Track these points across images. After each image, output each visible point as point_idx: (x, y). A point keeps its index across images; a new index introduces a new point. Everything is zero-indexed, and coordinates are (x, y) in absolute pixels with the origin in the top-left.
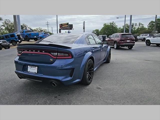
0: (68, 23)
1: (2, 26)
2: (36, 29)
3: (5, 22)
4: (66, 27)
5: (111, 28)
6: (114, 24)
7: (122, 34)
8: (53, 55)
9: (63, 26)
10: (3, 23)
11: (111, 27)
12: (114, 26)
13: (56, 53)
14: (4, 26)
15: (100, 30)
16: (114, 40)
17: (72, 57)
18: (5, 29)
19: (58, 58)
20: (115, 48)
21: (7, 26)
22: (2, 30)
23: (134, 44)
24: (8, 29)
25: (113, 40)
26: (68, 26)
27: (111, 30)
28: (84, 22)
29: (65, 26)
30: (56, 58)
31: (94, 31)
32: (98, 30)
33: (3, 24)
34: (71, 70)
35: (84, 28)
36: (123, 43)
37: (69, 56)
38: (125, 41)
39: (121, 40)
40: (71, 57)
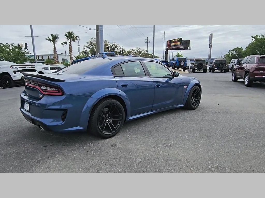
0: (182, 38)
1: (87, 47)
2: (132, 50)
3: (91, 42)
4: (178, 45)
7: (261, 57)
8: (42, 89)
9: (172, 44)
10: (88, 43)
13: (45, 87)
14: (88, 47)
15: (244, 49)
16: (246, 68)
17: (63, 94)
18: (90, 51)
19: (46, 93)
20: (246, 84)
21: (92, 47)
22: (86, 53)
24: (93, 52)
25: (244, 68)
28: (212, 34)
29: (175, 44)
30: (44, 93)
31: (232, 50)
32: (241, 49)
33: (88, 45)
34: (63, 112)
35: (210, 46)
36: (262, 74)
37: (59, 92)
39: (257, 69)
40: (61, 94)
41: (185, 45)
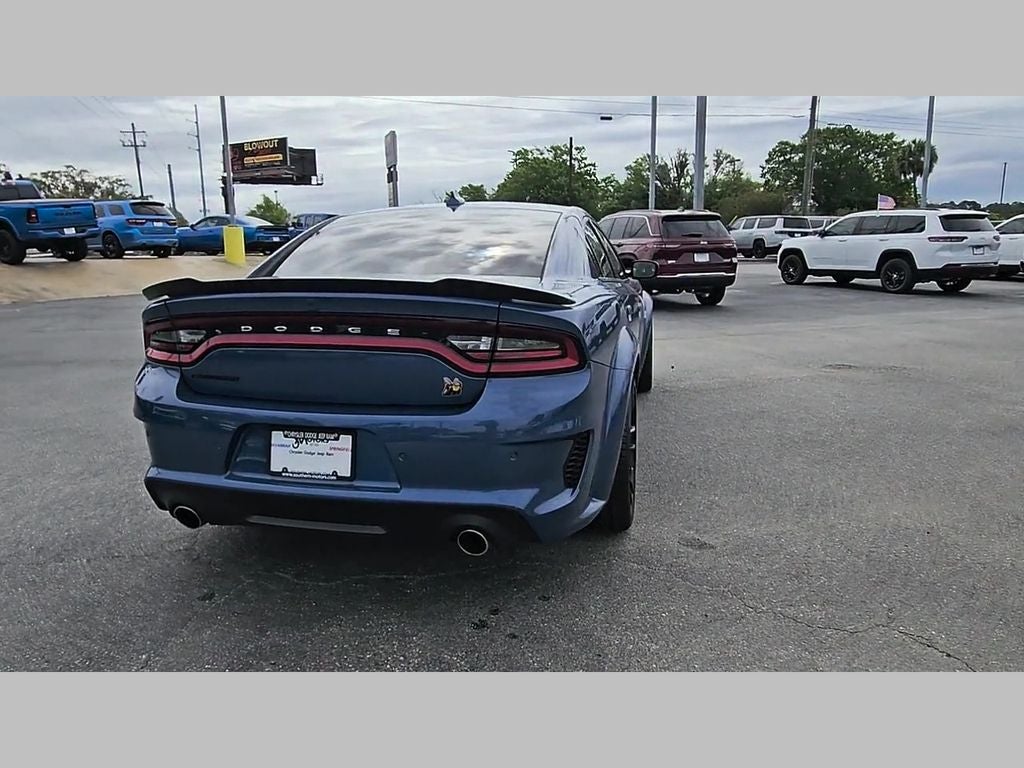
0: (285, 139)
2: (45, 175)
5: (562, 180)
6: (574, 152)
8: (462, 352)
9: (248, 160)
11: (561, 174)
12: (576, 163)
13: (484, 339)
17: (584, 360)
19: (495, 369)
23: (734, 277)
26: (284, 161)
27: (560, 187)
32: (480, 189)
34: (569, 445)
35: (392, 177)
36: (674, 269)
37: (564, 353)
38: (684, 260)
39: (661, 254)
41: (301, 167)
